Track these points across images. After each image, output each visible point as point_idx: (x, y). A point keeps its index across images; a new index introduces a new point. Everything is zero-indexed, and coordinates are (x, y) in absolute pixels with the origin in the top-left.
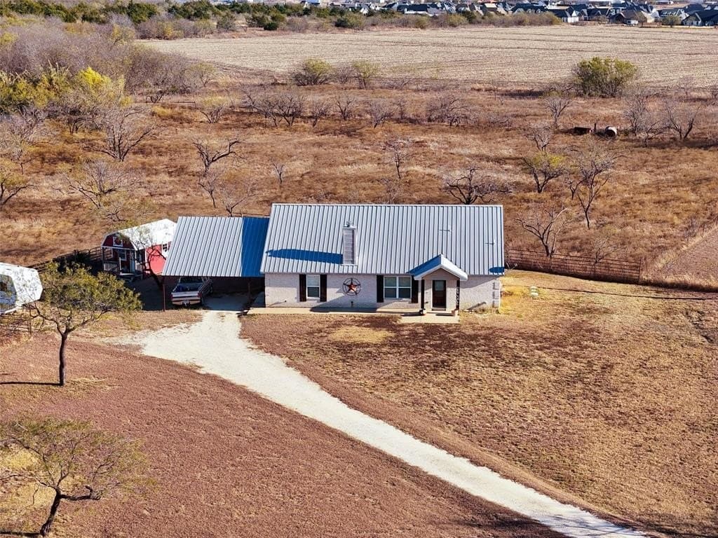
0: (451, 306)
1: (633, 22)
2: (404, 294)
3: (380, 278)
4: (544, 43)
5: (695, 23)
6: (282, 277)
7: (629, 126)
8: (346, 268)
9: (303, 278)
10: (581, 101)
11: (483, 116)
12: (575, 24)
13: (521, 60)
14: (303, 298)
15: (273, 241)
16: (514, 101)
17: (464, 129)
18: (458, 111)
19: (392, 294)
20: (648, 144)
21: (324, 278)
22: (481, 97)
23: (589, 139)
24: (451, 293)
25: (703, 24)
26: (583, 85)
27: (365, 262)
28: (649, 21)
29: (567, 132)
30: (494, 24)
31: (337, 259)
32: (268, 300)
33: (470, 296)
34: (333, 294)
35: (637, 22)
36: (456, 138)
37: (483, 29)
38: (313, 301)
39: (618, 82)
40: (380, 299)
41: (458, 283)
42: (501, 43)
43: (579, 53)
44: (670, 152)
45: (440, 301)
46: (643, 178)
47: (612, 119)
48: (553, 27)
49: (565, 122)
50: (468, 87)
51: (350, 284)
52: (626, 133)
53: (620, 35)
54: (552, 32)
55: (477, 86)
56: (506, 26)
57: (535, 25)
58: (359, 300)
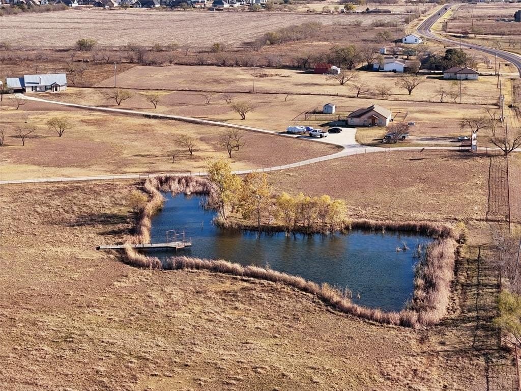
0: (58, 90)
1: (106, 7)
2: (50, 89)
3: (46, 86)
4: (63, 24)
5: (138, 6)
6: (29, 87)
7: (93, 59)
8: (39, 85)
9: (32, 87)
10: (79, 52)
11: (51, 58)
12: (76, 8)
13: (56, 35)
14: (32, 90)
15: (26, 81)
16: (59, 53)
17: (47, 62)
18: (44, 57)
19: (48, 89)
20: (97, 64)
21: (36, 86)
22: (49, 52)
23: (81, 64)
24: (58, 88)
25: (142, 7)
26: (80, 47)
27: (43, 84)
28: (115, 5)
29: (76, 61)
30: (35, 11)
31: (38, 83)
32: (26, 91)
33: (62, 88)
34: (38, 89)
35: (108, 7)
36: (46, 64)
37: (31, 15)
38: (34, 91)
39: (91, 46)
40: (46, 90)
41: (59, 86)
42: (43, 25)
43: (79, 31)
44: (103, 65)
45: (56, 90)
46: (95, 71)
47: (89, 57)
48: (65, 11)
49: (75, 59)
50: (43, 49)
51: (41, 87)
52: (92, 61)
53: (98, 17)
54: (66, 16)
55: (46, 48)
56: (41, 12)
57: (56, 10)
58: (42, 90)
